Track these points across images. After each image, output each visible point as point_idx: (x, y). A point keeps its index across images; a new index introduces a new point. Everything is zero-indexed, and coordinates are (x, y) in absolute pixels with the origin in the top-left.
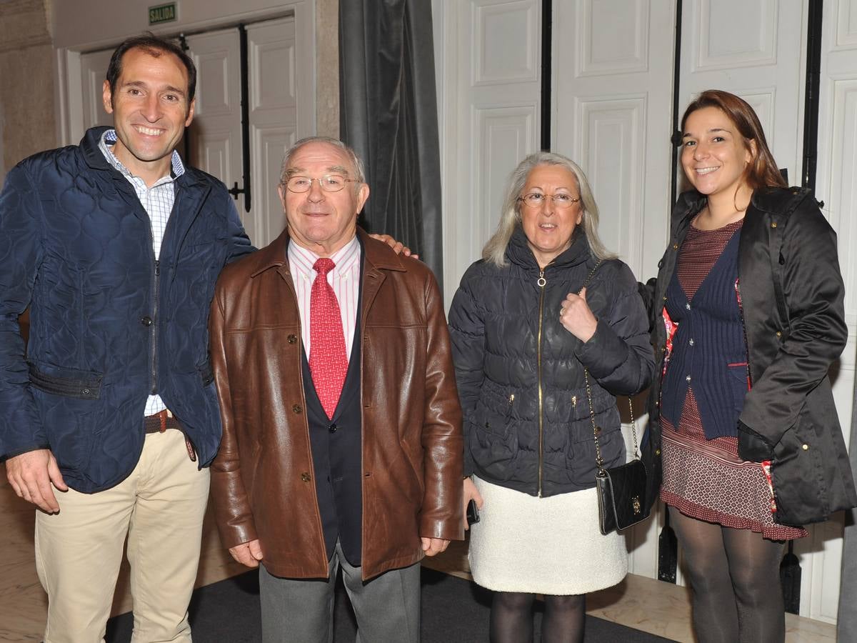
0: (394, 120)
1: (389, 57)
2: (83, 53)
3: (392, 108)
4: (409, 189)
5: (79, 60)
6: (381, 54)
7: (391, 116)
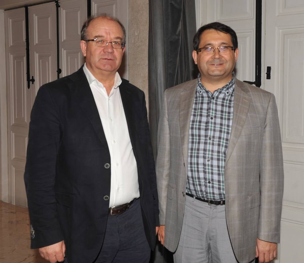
0: (179, 39)
1: (176, 5)
2: (5, 10)
3: (177, 33)
4: (185, 78)
5: (3, 14)
6: (171, 4)
7: (177, 37)
